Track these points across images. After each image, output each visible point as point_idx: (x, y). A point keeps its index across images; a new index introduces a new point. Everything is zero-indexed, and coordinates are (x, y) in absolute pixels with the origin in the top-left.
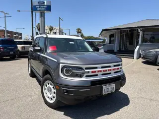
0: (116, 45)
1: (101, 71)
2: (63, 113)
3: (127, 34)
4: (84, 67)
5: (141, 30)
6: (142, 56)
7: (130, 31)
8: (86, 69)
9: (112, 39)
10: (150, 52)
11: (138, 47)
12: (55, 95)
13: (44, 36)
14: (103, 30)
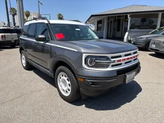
0: (104, 32)
1: (125, 60)
2: (84, 106)
3: (115, 21)
4: (109, 56)
5: (130, 16)
6: (133, 42)
7: (118, 17)
8: (112, 58)
9: (100, 25)
10: (141, 38)
11: (127, 33)
12: (70, 88)
13: (46, 22)
14: (92, 16)
